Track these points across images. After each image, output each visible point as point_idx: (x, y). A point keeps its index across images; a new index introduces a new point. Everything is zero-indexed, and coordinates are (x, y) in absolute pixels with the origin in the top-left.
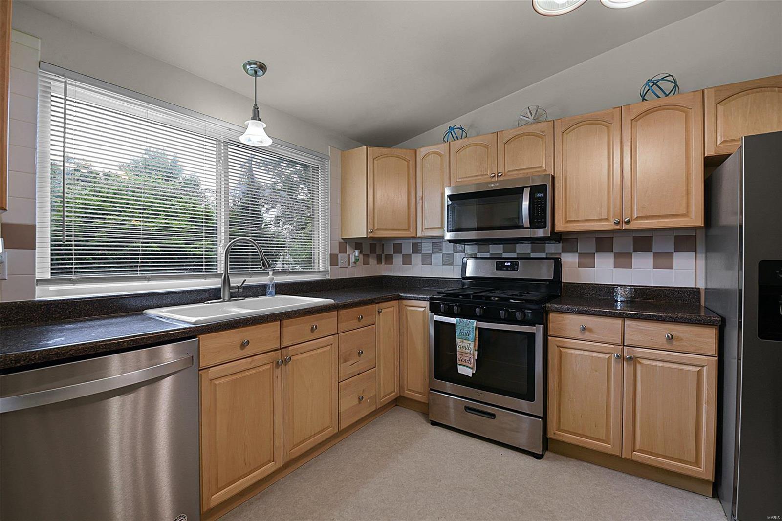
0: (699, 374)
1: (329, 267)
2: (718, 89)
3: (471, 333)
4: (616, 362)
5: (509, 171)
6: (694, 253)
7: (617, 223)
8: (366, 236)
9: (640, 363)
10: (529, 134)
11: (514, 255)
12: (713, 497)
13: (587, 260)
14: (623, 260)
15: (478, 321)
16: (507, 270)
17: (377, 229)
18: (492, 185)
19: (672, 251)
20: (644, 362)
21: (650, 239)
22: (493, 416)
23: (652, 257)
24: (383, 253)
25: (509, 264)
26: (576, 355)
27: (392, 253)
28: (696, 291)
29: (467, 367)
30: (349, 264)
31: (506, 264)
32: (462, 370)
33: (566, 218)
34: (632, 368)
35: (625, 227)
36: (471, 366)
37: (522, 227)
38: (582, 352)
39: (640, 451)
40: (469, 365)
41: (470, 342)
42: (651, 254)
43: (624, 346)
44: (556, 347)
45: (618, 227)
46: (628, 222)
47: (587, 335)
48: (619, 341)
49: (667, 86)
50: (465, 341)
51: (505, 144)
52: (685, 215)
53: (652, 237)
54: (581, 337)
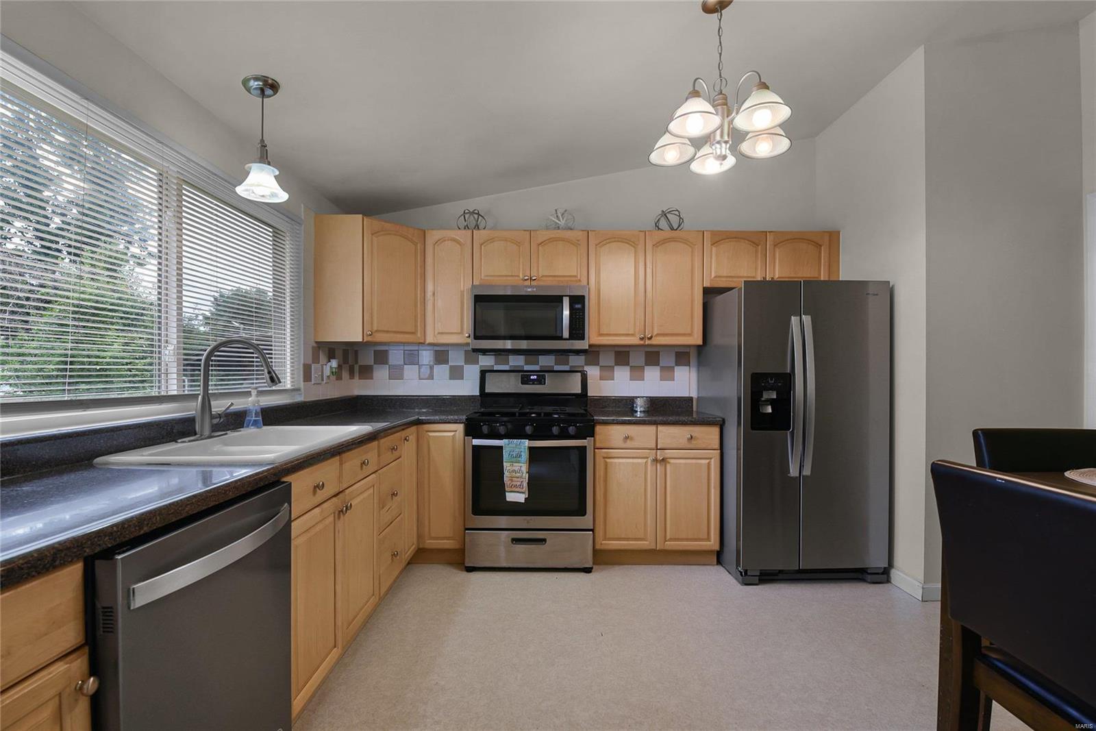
0: (709, 464)
1: (302, 383)
2: (714, 233)
3: (522, 454)
4: (652, 465)
5: (543, 276)
6: (688, 367)
7: (642, 339)
8: (361, 340)
9: (669, 463)
10: (563, 240)
11: (536, 368)
12: (717, 564)
13: (607, 373)
14: (637, 374)
15: (529, 440)
16: (533, 384)
17: (376, 331)
18: (529, 290)
19: (673, 364)
20: (672, 461)
21: (658, 353)
22: (543, 541)
23: (659, 371)
24: (357, 363)
25: (535, 377)
26: (620, 463)
27: (373, 364)
28: (691, 399)
29: (518, 492)
30: (323, 380)
31: (532, 377)
32: (511, 497)
33: (599, 332)
34: (663, 467)
35: (647, 342)
36: (523, 491)
37: (561, 338)
38: (624, 460)
39: (671, 540)
40: (521, 490)
41: (523, 465)
42: (658, 368)
43: (657, 449)
44: (601, 458)
45: (642, 342)
46: (650, 339)
47: (629, 444)
48: (654, 446)
49: (674, 220)
50: (515, 464)
51: (539, 245)
52: (690, 335)
53: (659, 352)
54: (624, 446)
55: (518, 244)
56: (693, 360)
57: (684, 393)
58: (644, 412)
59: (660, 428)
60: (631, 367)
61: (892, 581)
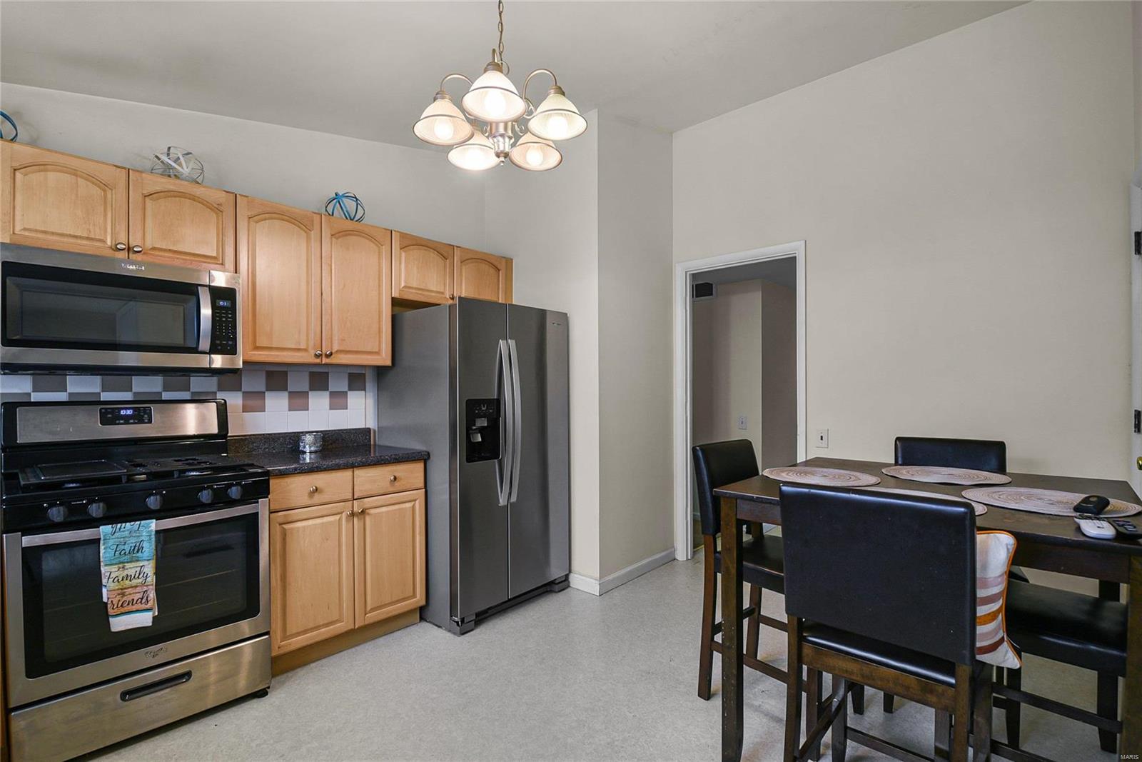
2: (402, 235)
3: (145, 545)
4: (347, 521)
5: (154, 249)
6: (363, 392)
7: (317, 356)
9: (368, 514)
10: (193, 198)
11: (127, 396)
12: (420, 621)
13: (254, 402)
14: (299, 401)
15: (157, 519)
16: (127, 423)
18: (131, 267)
19: (346, 389)
20: (372, 511)
21: (326, 374)
22: (188, 675)
23: (328, 396)
25: (129, 412)
26: (304, 527)
28: (368, 430)
29: (138, 611)
31: (123, 412)
32: (119, 624)
33: (254, 341)
34: (362, 520)
35: (325, 361)
36: (149, 606)
37: (195, 350)
38: (310, 522)
39: (373, 610)
40: (144, 606)
41: (145, 563)
42: (327, 393)
43: (354, 499)
44: (278, 525)
45: (318, 361)
46: (328, 356)
47: (317, 498)
48: (350, 496)
50: (128, 566)
51: (145, 196)
52: (378, 353)
53: (328, 373)
54: (309, 502)
55: (104, 186)
56: (370, 385)
57: (360, 424)
58: (315, 452)
59: (358, 472)
60: (290, 392)
61: (571, 585)
